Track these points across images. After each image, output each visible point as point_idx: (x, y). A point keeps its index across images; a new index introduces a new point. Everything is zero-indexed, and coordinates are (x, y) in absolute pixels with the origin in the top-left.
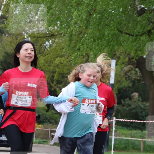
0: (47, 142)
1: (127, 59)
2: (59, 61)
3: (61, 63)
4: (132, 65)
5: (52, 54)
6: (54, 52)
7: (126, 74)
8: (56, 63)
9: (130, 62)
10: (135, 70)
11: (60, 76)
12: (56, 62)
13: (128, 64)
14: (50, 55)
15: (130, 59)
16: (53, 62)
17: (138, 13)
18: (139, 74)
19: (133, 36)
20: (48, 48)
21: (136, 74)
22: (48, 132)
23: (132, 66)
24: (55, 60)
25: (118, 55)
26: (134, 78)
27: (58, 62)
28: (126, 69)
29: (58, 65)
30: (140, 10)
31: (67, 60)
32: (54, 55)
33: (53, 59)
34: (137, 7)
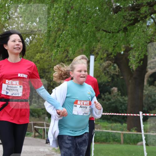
0: (30, 135)
1: (105, 55)
2: (40, 57)
3: (41, 58)
4: (110, 60)
5: (32, 50)
6: (34, 48)
7: (105, 69)
8: (37, 59)
9: (108, 58)
10: (113, 66)
11: (41, 71)
12: (36, 57)
13: (107, 60)
14: (31, 51)
15: (108, 55)
16: (34, 57)
17: (114, 11)
18: (117, 69)
19: (110, 33)
20: (28, 44)
21: (115, 69)
22: (31, 125)
23: (110, 62)
24: (36, 55)
25: (97, 51)
26: (113, 73)
27: (38, 58)
28: (105, 64)
29: (38, 61)
30: (116, 8)
31: (47, 55)
32: (34, 51)
33: (33, 55)
34: (112, 5)
